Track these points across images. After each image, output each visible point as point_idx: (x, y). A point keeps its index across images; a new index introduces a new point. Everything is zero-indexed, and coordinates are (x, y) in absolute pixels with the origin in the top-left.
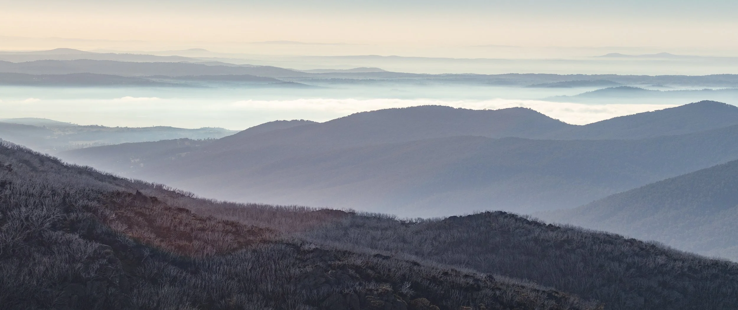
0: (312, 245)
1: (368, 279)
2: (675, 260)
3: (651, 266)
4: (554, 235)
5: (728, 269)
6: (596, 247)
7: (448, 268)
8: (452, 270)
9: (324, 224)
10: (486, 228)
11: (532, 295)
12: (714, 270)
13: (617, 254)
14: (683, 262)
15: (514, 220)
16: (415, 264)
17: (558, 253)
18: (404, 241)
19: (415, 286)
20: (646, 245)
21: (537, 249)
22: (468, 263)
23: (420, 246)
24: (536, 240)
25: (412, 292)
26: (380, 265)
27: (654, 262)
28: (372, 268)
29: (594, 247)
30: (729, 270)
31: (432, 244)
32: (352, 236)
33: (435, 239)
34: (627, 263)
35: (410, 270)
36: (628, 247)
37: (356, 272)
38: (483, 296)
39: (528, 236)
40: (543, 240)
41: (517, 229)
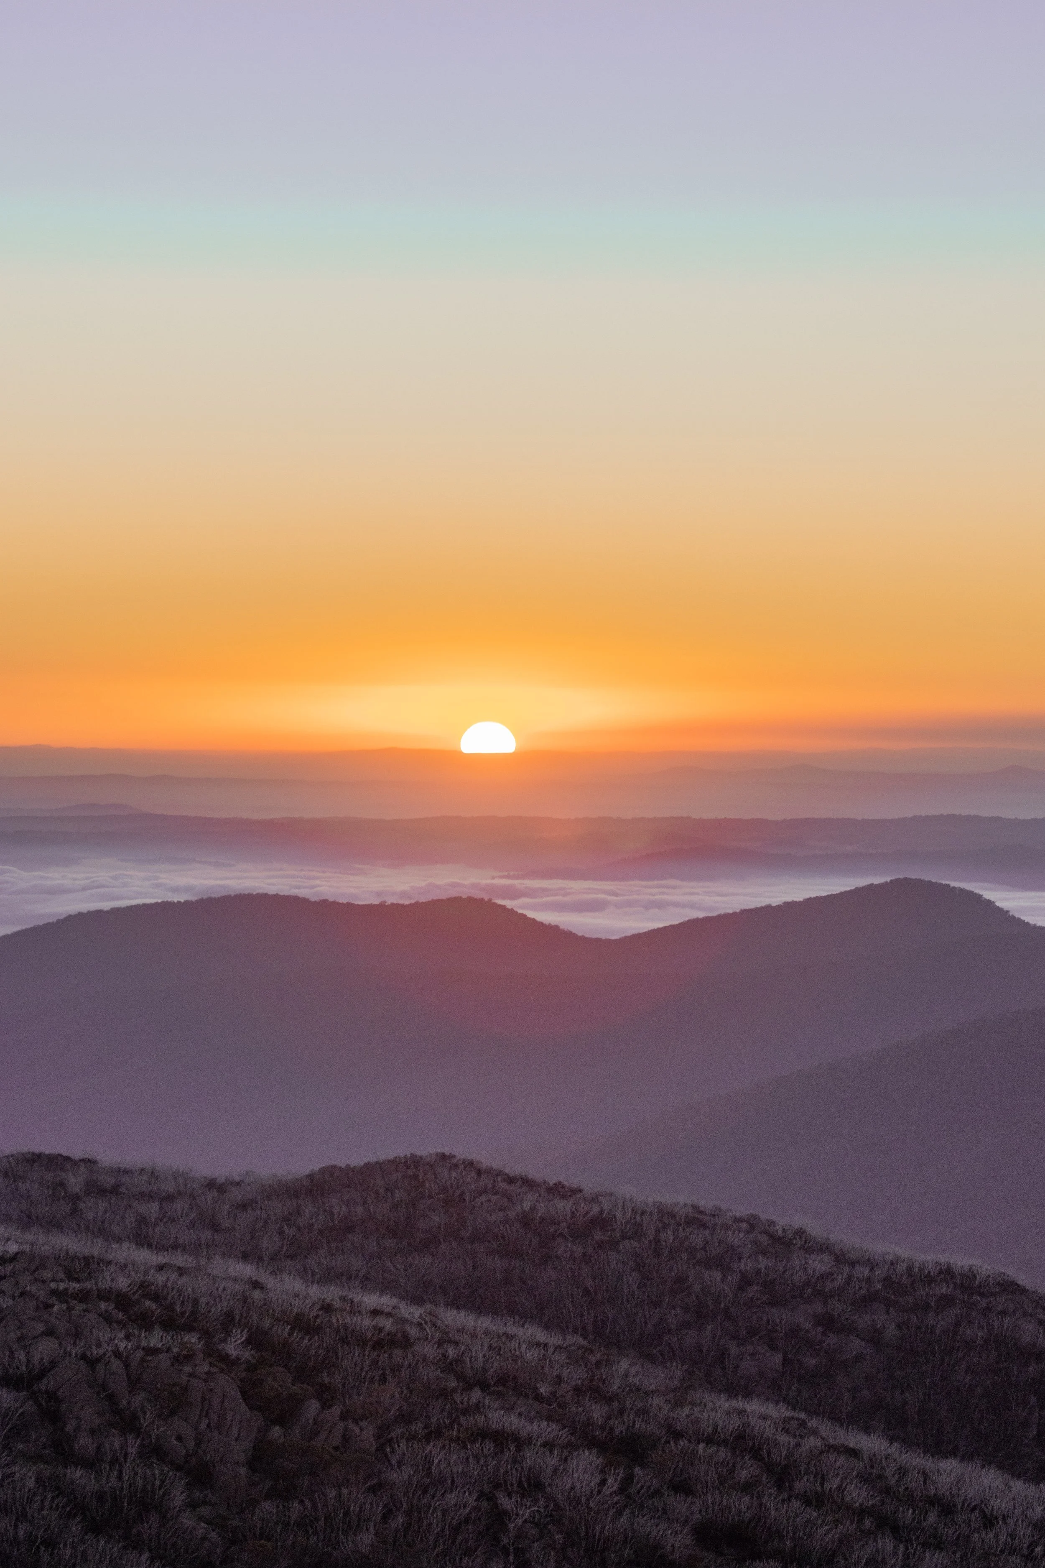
0: (10, 1243)
1: (145, 1322)
2: (853, 1264)
3: (796, 1279)
4: (568, 1209)
5: (977, 1282)
6: (668, 1236)
7: (332, 1293)
8: (343, 1299)
9: (22, 1187)
10: (409, 1195)
11: (531, 1355)
12: (945, 1288)
13: (718, 1251)
14: (872, 1270)
15: (474, 1174)
16: (256, 1285)
17: (579, 1250)
18: (215, 1227)
19: (256, 1340)
20: (784, 1230)
21: (531, 1241)
22: (366, 1278)
23: (252, 1237)
24: (526, 1220)
25: (248, 1354)
26: (173, 1289)
27: (805, 1268)
28: (155, 1298)
29: (663, 1236)
30: (979, 1286)
31: (281, 1233)
32: (91, 1216)
33: (286, 1220)
34: (740, 1271)
35: (245, 1301)
36: (742, 1235)
37: (116, 1307)
38: (418, 1361)
39: (508, 1212)
40: (543, 1219)
41: (481, 1194)
